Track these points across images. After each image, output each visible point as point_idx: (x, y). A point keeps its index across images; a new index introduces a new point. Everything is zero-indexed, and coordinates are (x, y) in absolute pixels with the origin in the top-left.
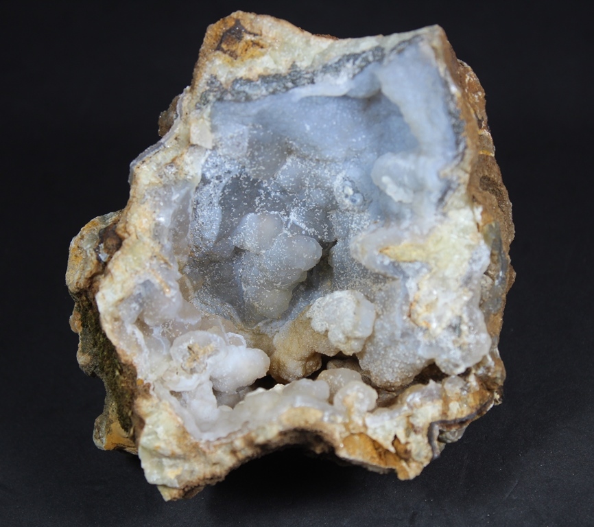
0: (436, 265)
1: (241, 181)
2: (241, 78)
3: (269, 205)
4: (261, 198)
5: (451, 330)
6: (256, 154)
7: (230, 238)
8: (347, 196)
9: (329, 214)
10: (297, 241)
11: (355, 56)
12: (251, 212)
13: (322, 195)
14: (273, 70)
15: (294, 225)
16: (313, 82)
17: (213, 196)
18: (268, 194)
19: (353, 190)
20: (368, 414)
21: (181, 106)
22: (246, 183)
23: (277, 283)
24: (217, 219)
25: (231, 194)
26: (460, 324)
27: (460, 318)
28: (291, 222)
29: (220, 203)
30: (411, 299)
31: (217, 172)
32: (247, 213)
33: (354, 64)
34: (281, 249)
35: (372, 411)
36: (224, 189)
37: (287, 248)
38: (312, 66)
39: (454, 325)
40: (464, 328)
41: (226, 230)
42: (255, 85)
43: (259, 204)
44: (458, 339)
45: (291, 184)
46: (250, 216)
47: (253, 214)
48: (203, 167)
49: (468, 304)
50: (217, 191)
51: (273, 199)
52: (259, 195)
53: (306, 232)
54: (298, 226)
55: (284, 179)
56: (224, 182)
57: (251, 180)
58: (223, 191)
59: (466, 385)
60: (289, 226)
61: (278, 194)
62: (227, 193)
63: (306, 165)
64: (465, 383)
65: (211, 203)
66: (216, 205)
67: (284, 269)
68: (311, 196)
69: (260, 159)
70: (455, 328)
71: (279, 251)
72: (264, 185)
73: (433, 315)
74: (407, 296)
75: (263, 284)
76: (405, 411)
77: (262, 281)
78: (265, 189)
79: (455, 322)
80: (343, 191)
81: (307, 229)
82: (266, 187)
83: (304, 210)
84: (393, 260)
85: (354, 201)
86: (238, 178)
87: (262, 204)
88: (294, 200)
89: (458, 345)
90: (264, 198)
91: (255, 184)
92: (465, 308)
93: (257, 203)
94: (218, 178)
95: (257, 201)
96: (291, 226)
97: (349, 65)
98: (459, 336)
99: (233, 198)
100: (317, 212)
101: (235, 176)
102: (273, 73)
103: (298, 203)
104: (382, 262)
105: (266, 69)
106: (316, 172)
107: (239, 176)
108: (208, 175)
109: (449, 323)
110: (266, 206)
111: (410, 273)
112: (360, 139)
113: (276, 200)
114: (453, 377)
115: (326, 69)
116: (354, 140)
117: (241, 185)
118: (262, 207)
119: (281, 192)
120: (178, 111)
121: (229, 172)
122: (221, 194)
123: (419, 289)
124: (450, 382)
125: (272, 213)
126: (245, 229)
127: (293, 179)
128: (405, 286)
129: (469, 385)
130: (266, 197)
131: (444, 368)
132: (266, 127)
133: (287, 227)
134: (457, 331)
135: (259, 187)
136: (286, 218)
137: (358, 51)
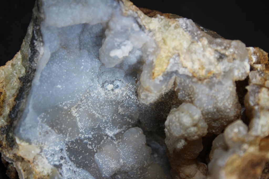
0: (178, 50)
1: (72, 147)
2: (10, 112)
3: (96, 142)
4: (90, 145)
5: (221, 60)
6: (59, 127)
7: (103, 176)
8: (113, 90)
9: (120, 113)
10: (125, 137)
11: (33, 38)
12: (95, 154)
13: (106, 107)
14: (16, 91)
15: (116, 135)
16: (35, 70)
17: (71, 168)
18: (89, 139)
19: (111, 84)
20: (250, 132)
21: (8, 158)
22: (75, 145)
23: (144, 164)
24: (87, 174)
25: (76, 157)
26: (220, 53)
27: (216, 51)
28: (113, 136)
29: (78, 167)
30: (191, 75)
31: (58, 157)
32: (94, 157)
33: (36, 40)
34: (125, 148)
35: (249, 129)
36: (71, 159)
37: (126, 144)
38: (26, 68)
39: (218, 57)
40: (223, 52)
41: (97, 174)
42: (18, 104)
43: (92, 147)
44: (229, 58)
45: (90, 121)
46: (96, 156)
47: (96, 154)
48: (49, 162)
49: (210, 43)
50: (69, 164)
51: (93, 137)
52: (86, 144)
53: (123, 131)
54: (118, 134)
55: (85, 123)
56: (66, 157)
57: (74, 141)
58: (72, 161)
59: (258, 72)
60: (115, 138)
61: (92, 133)
62: (74, 159)
63: (83, 106)
64: (256, 71)
65: (75, 172)
66: (78, 170)
67: (138, 154)
68: (103, 114)
69: (63, 126)
70: (221, 57)
71: (125, 150)
72: (83, 137)
73: (207, 67)
74: (188, 77)
75: (141, 173)
76: (258, 108)
77: (139, 173)
78: (85, 138)
79: (217, 55)
80: (109, 91)
81: (122, 130)
82: (84, 137)
83: (110, 125)
84: (162, 74)
85: (117, 87)
86: (69, 148)
87: (93, 146)
88: (101, 126)
89: (232, 60)
90: (90, 143)
91: (79, 141)
92: (211, 46)
93: (91, 148)
94: (62, 158)
95: (90, 147)
96: (115, 137)
97: (36, 43)
98: (227, 56)
99: (80, 158)
100: (115, 117)
101: (67, 149)
102: (18, 92)
103: (104, 125)
104: (160, 81)
105: (14, 95)
106: (90, 101)
107: (67, 146)
108: (57, 163)
109: (216, 60)
110: (95, 144)
111: (175, 69)
112: (83, 64)
113: (95, 136)
114: (250, 74)
115: (31, 59)
116: (82, 67)
117: (74, 149)
118: (95, 147)
119: (92, 131)
120: (10, 162)
121: (62, 150)
122: (73, 163)
123: (186, 68)
124: (253, 79)
125: (101, 143)
126: (102, 163)
127: (87, 118)
128: (181, 75)
129: (259, 70)
130: (90, 141)
131: (242, 76)
132: (46, 111)
133: (115, 140)
134: (223, 56)
135: (82, 140)
136: (109, 138)
137: (31, 36)
